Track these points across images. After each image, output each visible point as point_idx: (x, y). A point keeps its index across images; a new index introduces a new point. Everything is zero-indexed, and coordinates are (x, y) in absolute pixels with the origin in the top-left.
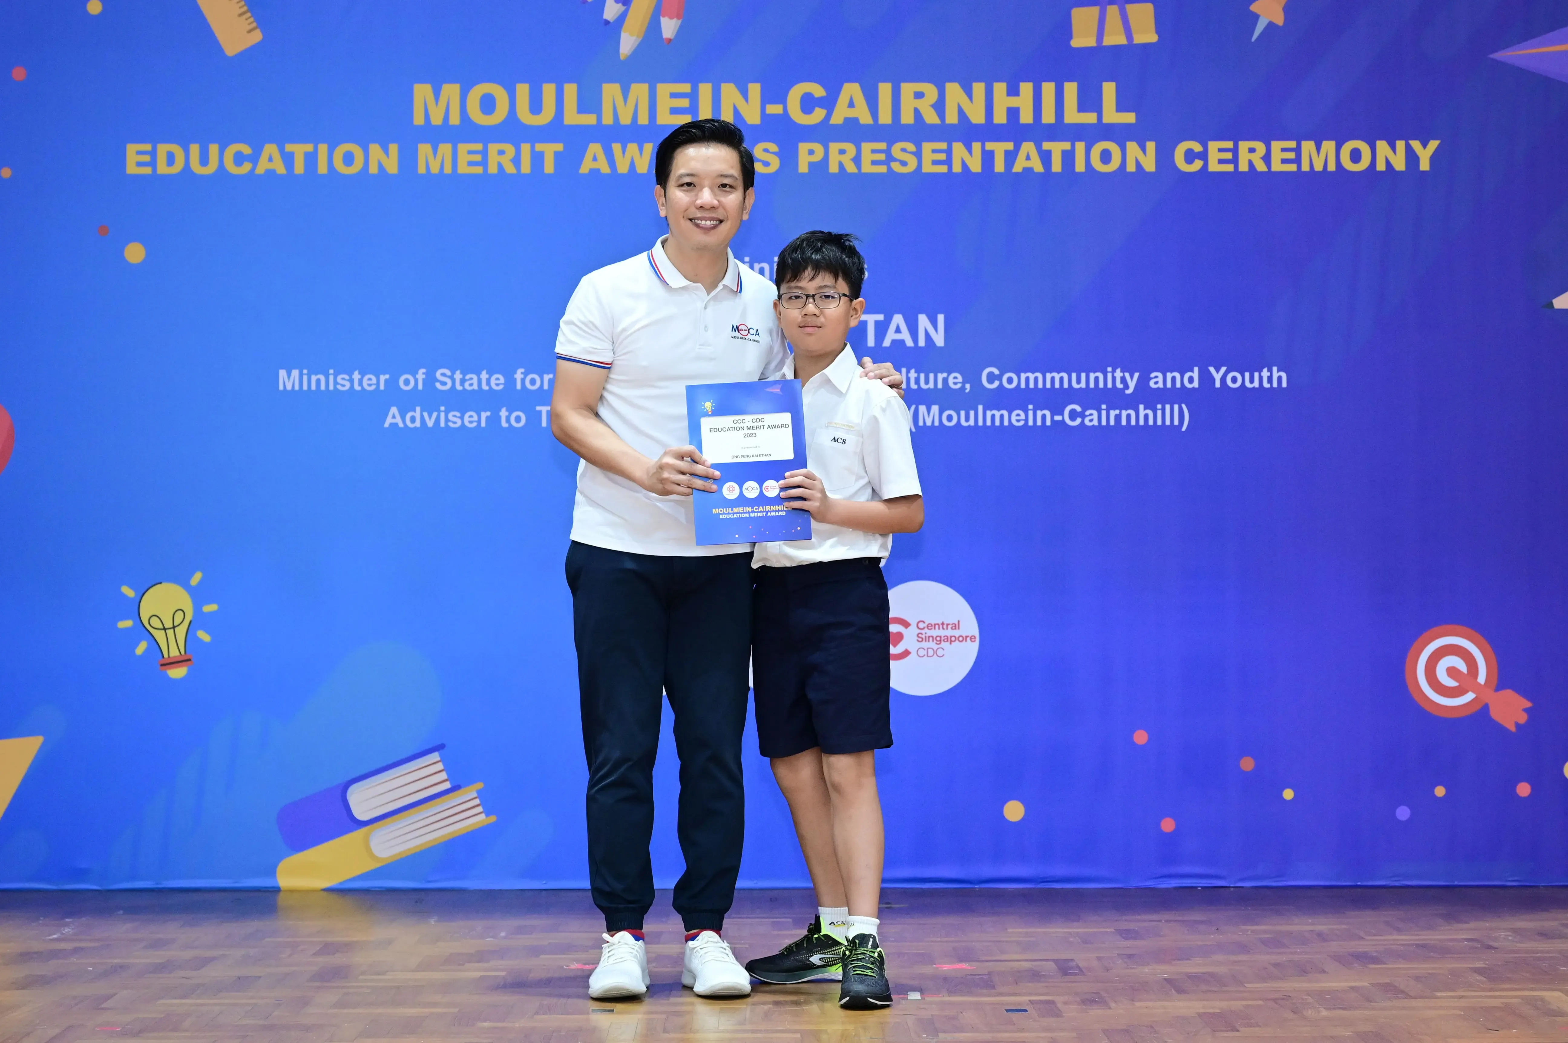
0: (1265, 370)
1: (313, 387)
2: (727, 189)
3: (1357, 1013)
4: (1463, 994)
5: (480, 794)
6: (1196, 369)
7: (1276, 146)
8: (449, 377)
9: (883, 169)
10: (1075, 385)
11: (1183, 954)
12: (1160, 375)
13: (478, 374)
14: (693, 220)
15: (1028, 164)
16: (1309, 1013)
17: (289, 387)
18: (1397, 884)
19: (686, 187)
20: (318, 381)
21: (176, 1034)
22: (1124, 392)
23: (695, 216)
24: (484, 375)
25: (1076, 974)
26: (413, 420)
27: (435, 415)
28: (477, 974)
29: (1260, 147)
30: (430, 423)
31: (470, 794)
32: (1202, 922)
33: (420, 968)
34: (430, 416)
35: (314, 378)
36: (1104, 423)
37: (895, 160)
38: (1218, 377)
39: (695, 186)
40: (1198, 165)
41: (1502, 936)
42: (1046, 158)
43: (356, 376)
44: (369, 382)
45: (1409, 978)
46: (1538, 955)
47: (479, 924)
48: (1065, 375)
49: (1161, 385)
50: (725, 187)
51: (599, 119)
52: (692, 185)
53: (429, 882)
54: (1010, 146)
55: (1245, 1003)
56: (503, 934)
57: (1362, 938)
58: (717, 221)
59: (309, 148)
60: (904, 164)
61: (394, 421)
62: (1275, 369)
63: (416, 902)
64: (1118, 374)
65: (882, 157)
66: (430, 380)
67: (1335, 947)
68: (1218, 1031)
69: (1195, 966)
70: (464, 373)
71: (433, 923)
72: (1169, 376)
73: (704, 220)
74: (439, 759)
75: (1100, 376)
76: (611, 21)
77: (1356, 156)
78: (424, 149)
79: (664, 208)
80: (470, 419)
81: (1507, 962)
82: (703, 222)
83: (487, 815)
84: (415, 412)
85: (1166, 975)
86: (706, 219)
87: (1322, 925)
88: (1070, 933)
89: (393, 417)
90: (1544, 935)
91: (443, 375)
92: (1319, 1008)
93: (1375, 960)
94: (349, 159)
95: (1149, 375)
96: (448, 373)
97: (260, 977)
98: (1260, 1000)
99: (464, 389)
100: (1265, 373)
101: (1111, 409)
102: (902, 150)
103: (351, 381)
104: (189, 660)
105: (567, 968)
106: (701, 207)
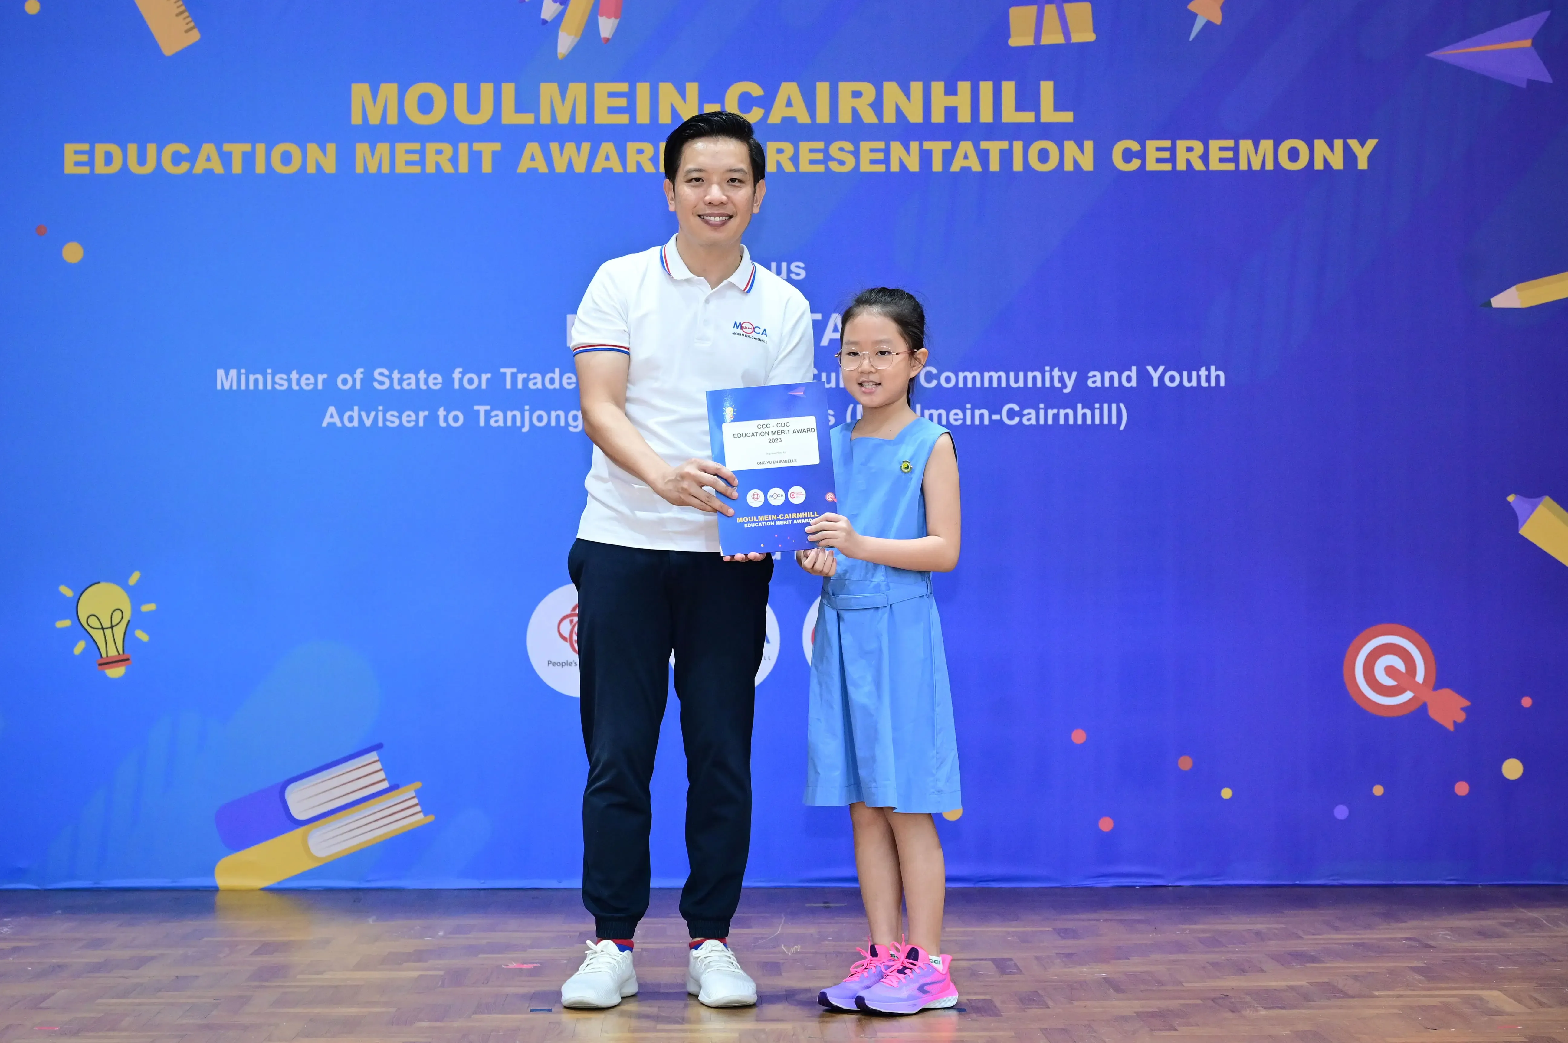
0: (1203, 369)
1: (251, 387)
2: (737, 183)
3: (1295, 1012)
4: (1401, 993)
5: (419, 794)
6: (1134, 368)
7: (1214, 145)
8: (386, 376)
9: (820, 168)
10: (1013, 384)
11: (1121, 953)
12: (1098, 374)
13: (416, 374)
14: (702, 217)
15: (966, 163)
16: (1248, 1013)
17: (227, 387)
18: (1335, 883)
19: (694, 183)
20: (255, 381)
21: (116, 1033)
22: (1062, 391)
23: (704, 213)
24: (422, 375)
25: (1015, 973)
26: (351, 419)
27: (373, 414)
28: (416, 974)
29: (1198, 146)
30: (368, 423)
31: (408, 793)
32: (1139, 921)
33: (359, 967)
34: (368, 417)
35: (252, 378)
36: (1042, 422)
37: (833, 159)
38: (1155, 376)
39: (703, 181)
40: (1135, 164)
41: (1440, 935)
42: (984, 156)
43: (294, 375)
44: (307, 382)
45: (1347, 977)
46: (1476, 954)
47: (417, 924)
48: (1003, 375)
49: (1099, 384)
50: (735, 181)
51: (537, 119)
52: (701, 180)
53: (368, 881)
54: (948, 145)
55: (1182, 1002)
56: (441, 934)
57: (1301, 937)
58: (726, 217)
59: (247, 147)
60: (842, 163)
61: (332, 420)
62: (1213, 368)
63: (355, 901)
64: (1056, 373)
65: (820, 156)
66: (368, 379)
67: (1274, 946)
68: (1155, 1030)
69: (1135, 965)
70: (402, 373)
71: (371, 923)
72: (1107, 375)
73: (713, 216)
74: (377, 758)
75: (1038, 375)
76: (549, 20)
77: (1294, 155)
78: (362, 149)
79: (673, 202)
80: (408, 419)
81: (1445, 961)
82: (712, 218)
83: (425, 815)
84: (353, 412)
85: (1104, 974)
86: (715, 215)
87: (1261, 924)
88: (1008, 933)
89: (331, 417)
90: (1483, 934)
91: (381, 374)
92: (1257, 1006)
93: (1314, 959)
94: (286, 158)
95: (1087, 375)
96: (386, 372)
97: (197, 977)
98: (1198, 999)
99: (402, 389)
100: (1203, 372)
101: (1049, 408)
102: (840, 149)
103: (289, 380)
104: (128, 660)
105: (505, 967)
106: (710, 203)
